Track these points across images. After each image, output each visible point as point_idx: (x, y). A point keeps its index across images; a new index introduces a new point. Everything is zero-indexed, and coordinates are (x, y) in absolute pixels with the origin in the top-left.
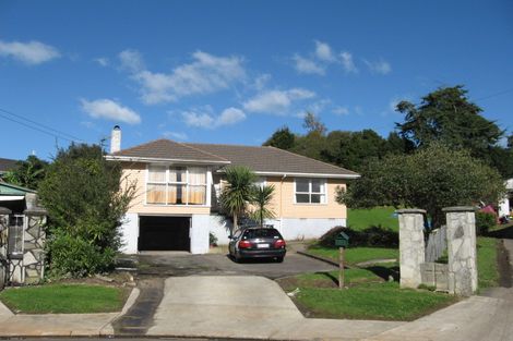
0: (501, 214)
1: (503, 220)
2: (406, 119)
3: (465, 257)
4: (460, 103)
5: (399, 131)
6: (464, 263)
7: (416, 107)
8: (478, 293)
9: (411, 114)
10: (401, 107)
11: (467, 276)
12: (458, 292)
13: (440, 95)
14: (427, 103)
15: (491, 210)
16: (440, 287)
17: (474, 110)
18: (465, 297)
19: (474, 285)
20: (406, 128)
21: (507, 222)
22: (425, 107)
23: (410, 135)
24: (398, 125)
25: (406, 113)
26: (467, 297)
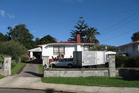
0: (31, 57)
1: (31, 59)
2: (10, 31)
3: (8, 67)
4: (24, 29)
5: (8, 34)
6: (8, 69)
7: (13, 29)
8: (11, 75)
9: (11, 30)
10: (9, 28)
11: (8, 72)
12: (6, 75)
13: (19, 26)
14: (16, 28)
15: (28, 56)
16: (2, 74)
17: (28, 31)
18: (7, 76)
19: (10, 74)
20: (10, 34)
21: (32, 59)
22: (15, 29)
23: (11, 36)
24: (8, 33)
25: (10, 30)
26: (8, 76)
